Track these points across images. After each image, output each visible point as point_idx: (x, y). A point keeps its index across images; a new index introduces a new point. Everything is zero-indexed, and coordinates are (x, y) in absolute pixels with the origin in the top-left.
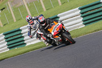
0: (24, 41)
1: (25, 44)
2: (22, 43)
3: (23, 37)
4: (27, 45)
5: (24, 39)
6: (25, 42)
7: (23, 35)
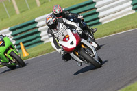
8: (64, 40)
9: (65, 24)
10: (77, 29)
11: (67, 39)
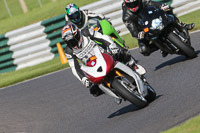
0: (13, 59)
1: (16, 66)
2: (8, 63)
3: (11, 52)
4: (19, 67)
5: (13, 56)
6: (15, 62)
7: (11, 49)
8: (89, 64)
9: (93, 38)
10: (111, 47)
11: (93, 63)
